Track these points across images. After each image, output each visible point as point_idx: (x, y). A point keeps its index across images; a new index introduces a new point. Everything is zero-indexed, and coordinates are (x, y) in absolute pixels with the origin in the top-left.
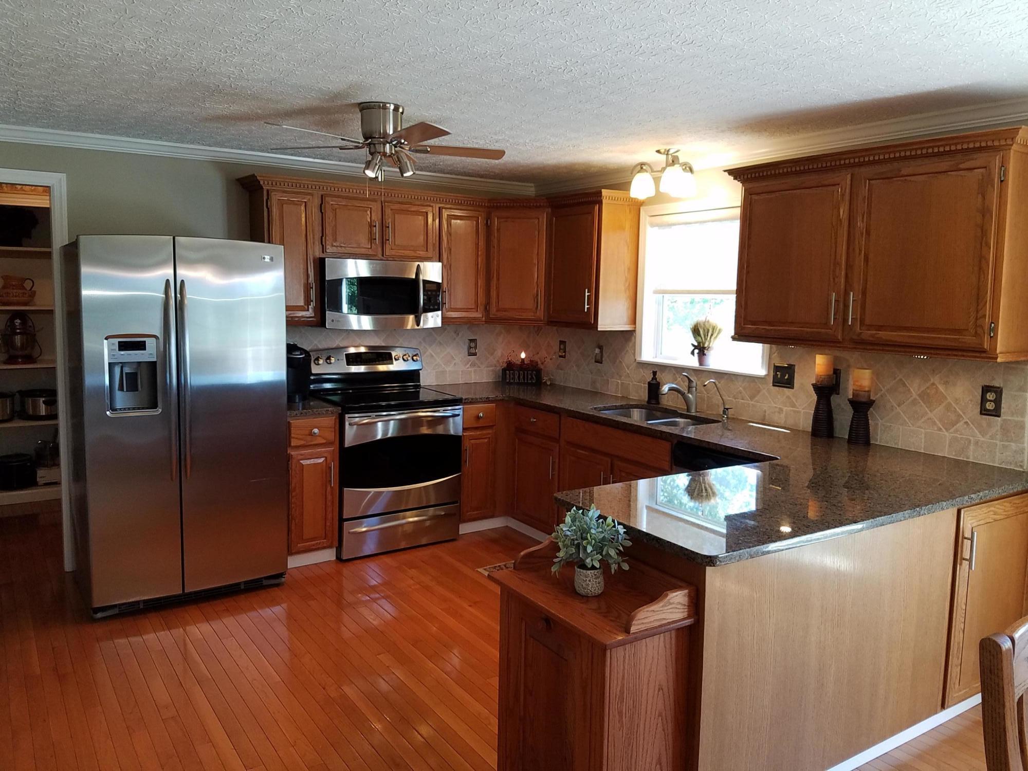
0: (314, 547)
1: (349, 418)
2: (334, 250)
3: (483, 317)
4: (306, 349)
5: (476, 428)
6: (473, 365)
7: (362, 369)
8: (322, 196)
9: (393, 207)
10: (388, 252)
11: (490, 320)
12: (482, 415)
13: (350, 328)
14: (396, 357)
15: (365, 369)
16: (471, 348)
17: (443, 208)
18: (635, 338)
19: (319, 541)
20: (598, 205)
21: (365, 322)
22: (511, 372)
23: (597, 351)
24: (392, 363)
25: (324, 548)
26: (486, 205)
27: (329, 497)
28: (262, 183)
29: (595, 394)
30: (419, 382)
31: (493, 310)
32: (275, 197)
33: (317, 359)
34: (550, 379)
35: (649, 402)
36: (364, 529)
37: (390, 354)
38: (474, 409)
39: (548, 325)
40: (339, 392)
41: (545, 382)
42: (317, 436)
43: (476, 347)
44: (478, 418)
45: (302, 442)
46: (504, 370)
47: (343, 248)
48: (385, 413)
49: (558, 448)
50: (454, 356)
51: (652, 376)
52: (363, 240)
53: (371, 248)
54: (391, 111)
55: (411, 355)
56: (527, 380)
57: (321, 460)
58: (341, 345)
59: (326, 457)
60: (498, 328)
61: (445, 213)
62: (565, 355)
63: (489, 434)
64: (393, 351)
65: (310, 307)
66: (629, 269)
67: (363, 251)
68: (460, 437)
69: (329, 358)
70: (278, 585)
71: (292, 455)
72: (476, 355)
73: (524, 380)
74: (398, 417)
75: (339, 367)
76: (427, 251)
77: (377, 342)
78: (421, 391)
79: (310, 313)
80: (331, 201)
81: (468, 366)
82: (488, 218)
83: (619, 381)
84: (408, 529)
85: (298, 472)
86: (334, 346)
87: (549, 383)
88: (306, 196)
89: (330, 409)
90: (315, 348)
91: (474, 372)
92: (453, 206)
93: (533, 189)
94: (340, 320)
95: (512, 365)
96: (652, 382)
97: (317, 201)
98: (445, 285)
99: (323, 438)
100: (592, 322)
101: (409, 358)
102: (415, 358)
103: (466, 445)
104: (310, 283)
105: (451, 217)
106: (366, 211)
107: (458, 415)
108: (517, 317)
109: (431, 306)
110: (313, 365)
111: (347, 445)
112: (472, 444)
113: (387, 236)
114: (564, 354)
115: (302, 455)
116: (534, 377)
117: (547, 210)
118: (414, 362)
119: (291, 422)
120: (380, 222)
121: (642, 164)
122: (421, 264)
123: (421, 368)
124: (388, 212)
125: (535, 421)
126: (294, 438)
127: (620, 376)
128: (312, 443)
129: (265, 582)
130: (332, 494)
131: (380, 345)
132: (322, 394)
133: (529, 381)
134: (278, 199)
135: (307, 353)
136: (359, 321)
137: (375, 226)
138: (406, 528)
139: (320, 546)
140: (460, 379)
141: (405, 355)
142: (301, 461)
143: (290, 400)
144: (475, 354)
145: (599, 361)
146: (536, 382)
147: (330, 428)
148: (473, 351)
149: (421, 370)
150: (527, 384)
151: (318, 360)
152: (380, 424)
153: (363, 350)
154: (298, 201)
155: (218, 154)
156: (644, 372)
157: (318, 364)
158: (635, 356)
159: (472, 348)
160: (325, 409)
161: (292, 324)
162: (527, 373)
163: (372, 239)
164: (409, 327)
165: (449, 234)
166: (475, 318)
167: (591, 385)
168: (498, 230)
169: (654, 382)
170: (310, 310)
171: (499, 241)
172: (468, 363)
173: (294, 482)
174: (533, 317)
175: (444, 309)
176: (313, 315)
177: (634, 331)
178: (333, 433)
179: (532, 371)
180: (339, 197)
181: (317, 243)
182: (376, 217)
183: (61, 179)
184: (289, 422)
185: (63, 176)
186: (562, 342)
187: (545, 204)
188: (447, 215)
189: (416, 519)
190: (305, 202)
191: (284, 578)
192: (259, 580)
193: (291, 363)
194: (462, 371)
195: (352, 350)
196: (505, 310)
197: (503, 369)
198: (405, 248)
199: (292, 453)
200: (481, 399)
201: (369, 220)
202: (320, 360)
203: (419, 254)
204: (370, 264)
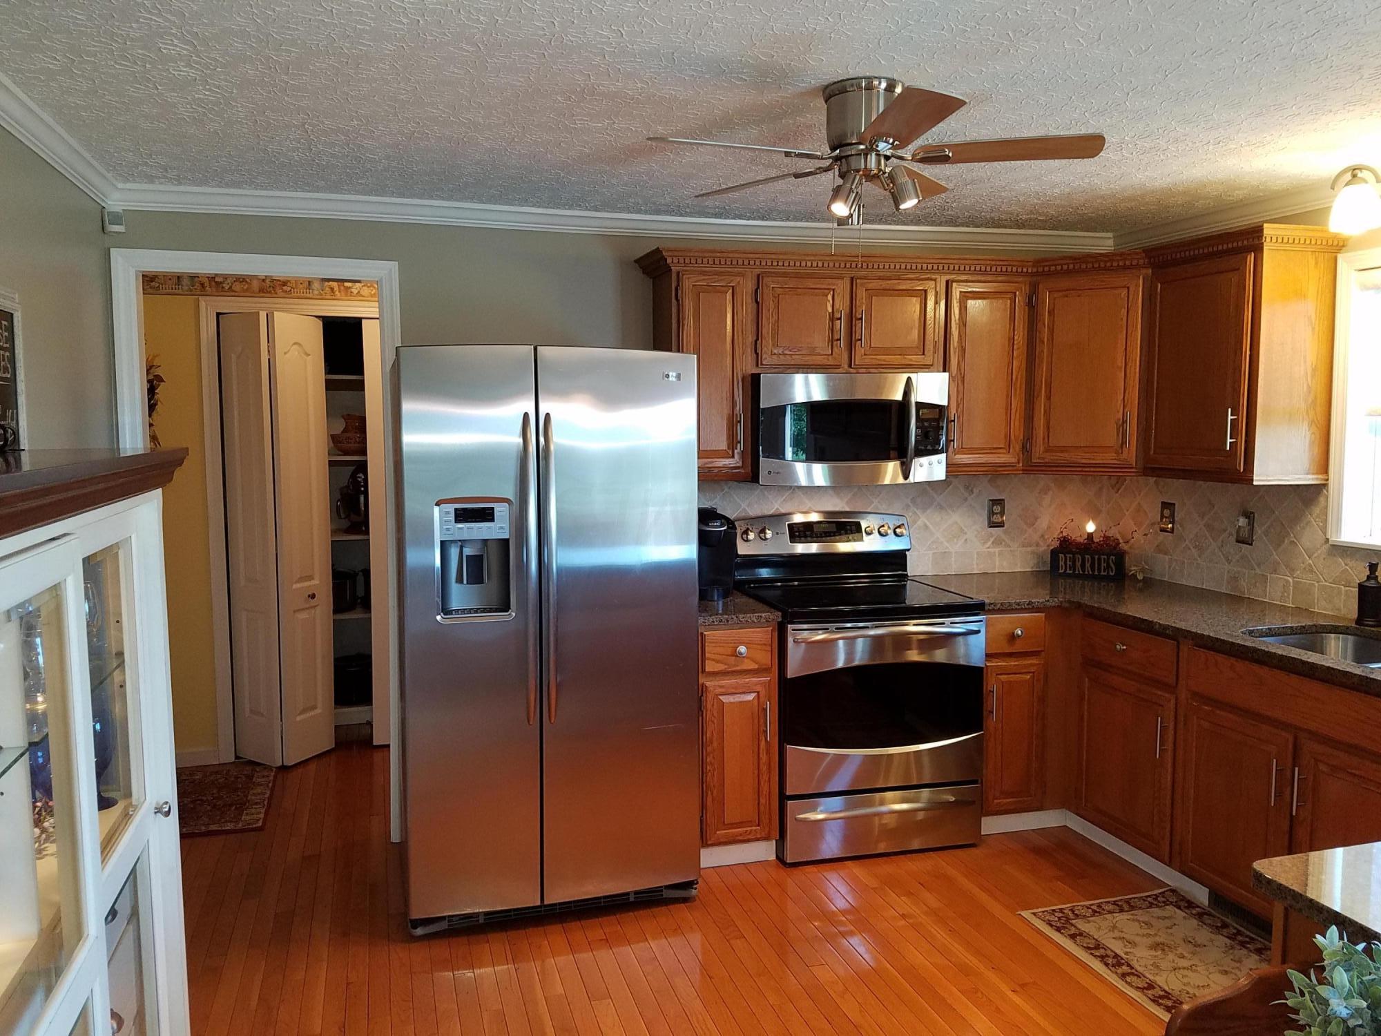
0: (741, 838)
1: (793, 630)
2: (775, 360)
3: (1019, 463)
4: (729, 517)
5: (1010, 655)
6: (998, 542)
7: (813, 548)
8: (758, 276)
9: (870, 286)
10: (858, 360)
11: (1031, 467)
12: (1020, 632)
13: (796, 484)
14: (867, 529)
15: (818, 549)
16: (994, 514)
17: (953, 281)
18: (1327, 497)
19: (748, 829)
20: (1253, 254)
21: (818, 474)
22: (1068, 556)
23: (1242, 521)
24: (861, 540)
25: (758, 840)
26: (1030, 271)
27: (764, 757)
28: (669, 261)
29: (1235, 600)
30: (906, 570)
31: (1039, 450)
32: (687, 283)
33: (746, 532)
34: (1143, 570)
35: (1359, 621)
36: (821, 816)
37: (858, 524)
38: (1004, 622)
39: (1145, 475)
40: (779, 584)
41: (1134, 576)
42: (744, 657)
43: (1002, 513)
44: (1012, 637)
45: (721, 667)
46: (1054, 553)
47: (788, 357)
48: (849, 625)
49: (1173, 701)
50: (963, 528)
51: (1368, 573)
52: (820, 341)
53: (832, 354)
54: (882, 91)
55: (892, 527)
56: (1099, 571)
57: (750, 697)
58: (783, 511)
59: (758, 692)
60: (1044, 480)
61: (957, 290)
62: (1173, 528)
63: (1032, 665)
64: (863, 519)
65: (736, 451)
66: (1314, 370)
67: (819, 360)
68: (980, 669)
69: (763, 531)
70: (685, 900)
71: (706, 687)
72: (1003, 526)
73: (1093, 570)
74: (872, 632)
75: (778, 544)
76: (924, 354)
77: (837, 504)
78: (908, 585)
79: (735, 461)
80: (770, 282)
81: (990, 543)
82: (1034, 291)
83: (1290, 580)
84: (890, 821)
85: (715, 714)
86: (771, 512)
87: (1140, 577)
88: (733, 278)
89: (763, 615)
90: (744, 514)
91: (999, 555)
92: (970, 278)
93: (1111, 242)
94: (780, 471)
95: (1070, 544)
96: (1366, 584)
97: (750, 285)
98: (953, 411)
99: (754, 662)
100: (1242, 470)
101: (889, 531)
102: (898, 531)
103: (992, 684)
104: (737, 415)
105: (965, 296)
106: (827, 296)
107: (978, 632)
108: (1084, 461)
109: (928, 447)
110: (739, 541)
111: (790, 674)
112: (1003, 682)
113: (858, 332)
114: (1170, 526)
115: (721, 687)
116: (1112, 565)
117: (1144, 271)
118: (897, 538)
119: (705, 633)
120: (848, 310)
121: (1354, 169)
122: (913, 376)
123: (908, 547)
124: (861, 294)
125: (1124, 649)
126: (709, 659)
127: (1292, 570)
128: (738, 668)
129: (667, 894)
130: (768, 752)
131: (841, 510)
132: (752, 588)
133: (1102, 573)
134: (693, 285)
135: (731, 523)
136: (809, 473)
137: (840, 319)
138: (886, 820)
139: (750, 837)
140: (975, 566)
141: (883, 526)
142: (721, 697)
143: (704, 596)
144: (1001, 525)
145: (1245, 540)
146: (1114, 576)
147: (765, 644)
148: (996, 519)
149: (908, 550)
150: (1100, 578)
151: (747, 534)
152: (841, 643)
153: (814, 517)
154: (722, 286)
155: (608, 223)
156: (1346, 565)
157: (747, 541)
158: (1325, 533)
159: (997, 513)
160: (757, 614)
161: (708, 478)
162: (1099, 559)
163: (833, 341)
164: (887, 481)
165: (963, 323)
166: (1003, 465)
167: (1228, 582)
168: (1051, 312)
169: (1372, 583)
170: (736, 456)
171: (1052, 331)
172: (989, 540)
173: (711, 730)
174: (1115, 462)
175: (951, 449)
176: (740, 464)
177: (1325, 486)
178: (770, 653)
179: (1109, 555)
180: (785, 275)
181: (749, 350)
182: (842, 305)
183: (391, 270)
184: (702, 634)
185: (394, 266)
186: (1165, 505)
187: (1141, 262)
188: (961, 292)
189: (905, 806)
190: (733, 287)
191: (696, 889)
192: (658, 890)
193: (704, 539)
194: (978, 553)
195: (798, 518)
196: (1063, 449)
197: (1052, 550)
198: (887, 351)
199: (708, 684)
200: (1018, 604)
201: (830, 310)
202: (750, 533)
203: (911, 360)
204: (828, 380)
